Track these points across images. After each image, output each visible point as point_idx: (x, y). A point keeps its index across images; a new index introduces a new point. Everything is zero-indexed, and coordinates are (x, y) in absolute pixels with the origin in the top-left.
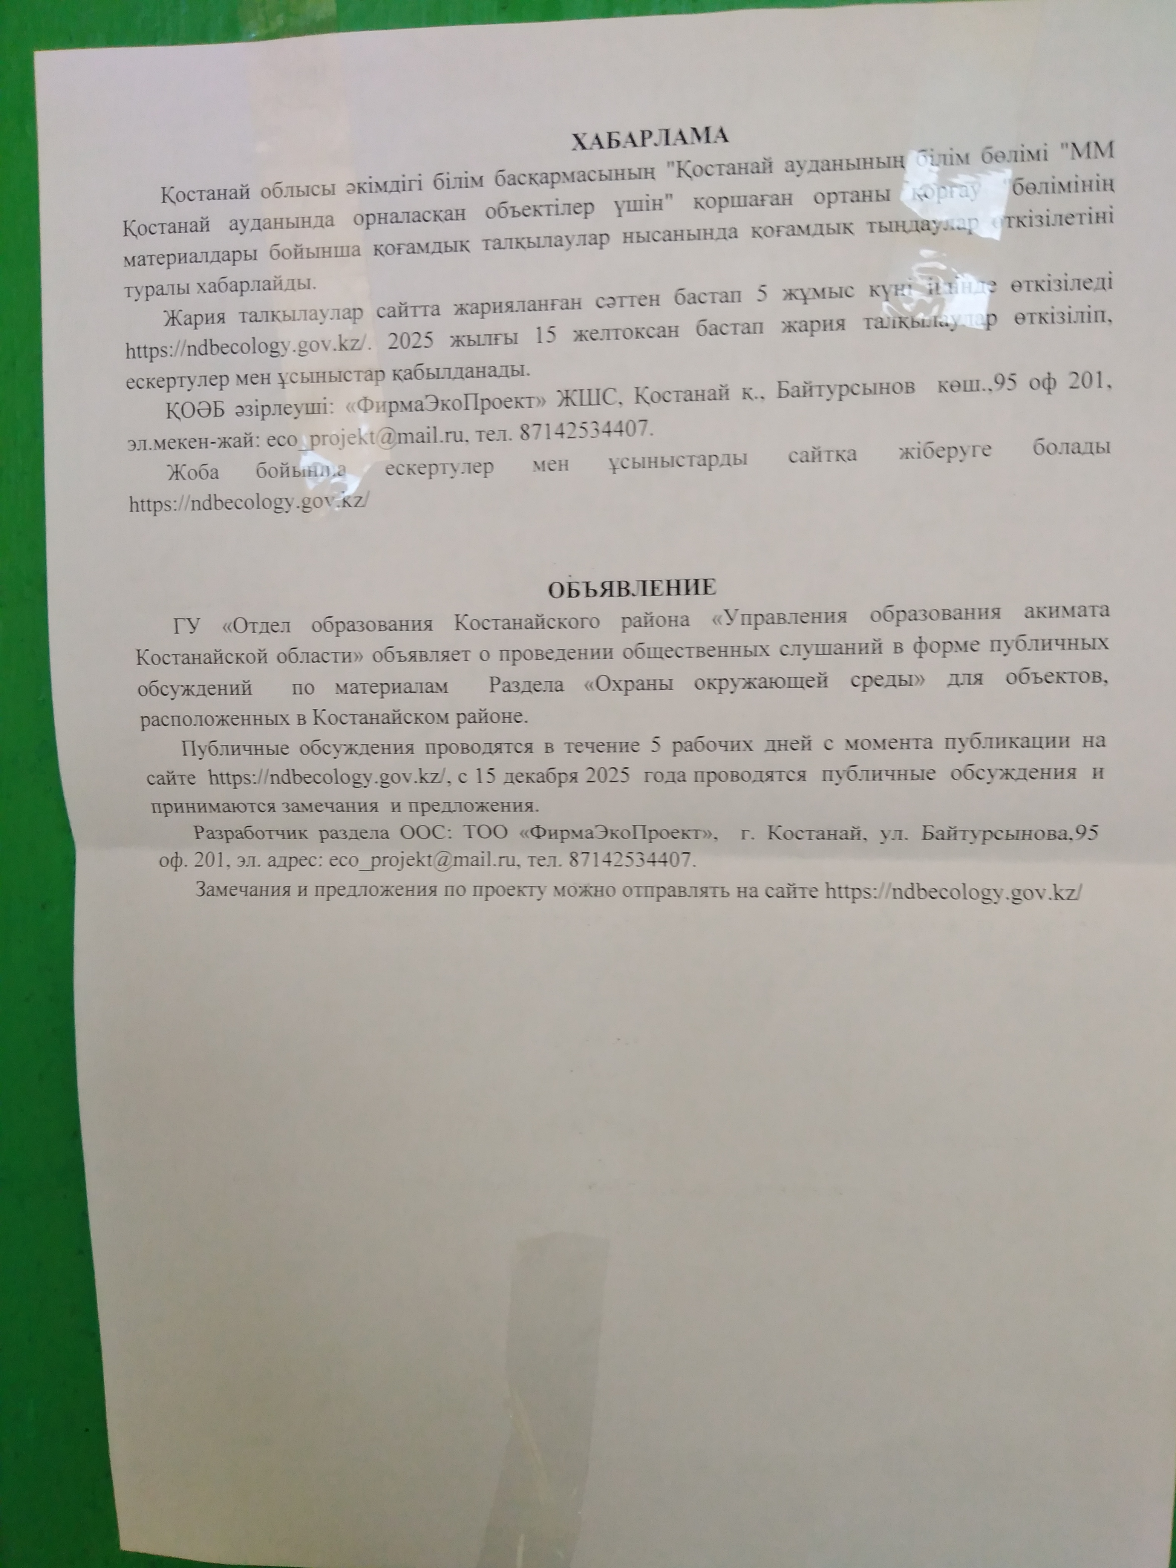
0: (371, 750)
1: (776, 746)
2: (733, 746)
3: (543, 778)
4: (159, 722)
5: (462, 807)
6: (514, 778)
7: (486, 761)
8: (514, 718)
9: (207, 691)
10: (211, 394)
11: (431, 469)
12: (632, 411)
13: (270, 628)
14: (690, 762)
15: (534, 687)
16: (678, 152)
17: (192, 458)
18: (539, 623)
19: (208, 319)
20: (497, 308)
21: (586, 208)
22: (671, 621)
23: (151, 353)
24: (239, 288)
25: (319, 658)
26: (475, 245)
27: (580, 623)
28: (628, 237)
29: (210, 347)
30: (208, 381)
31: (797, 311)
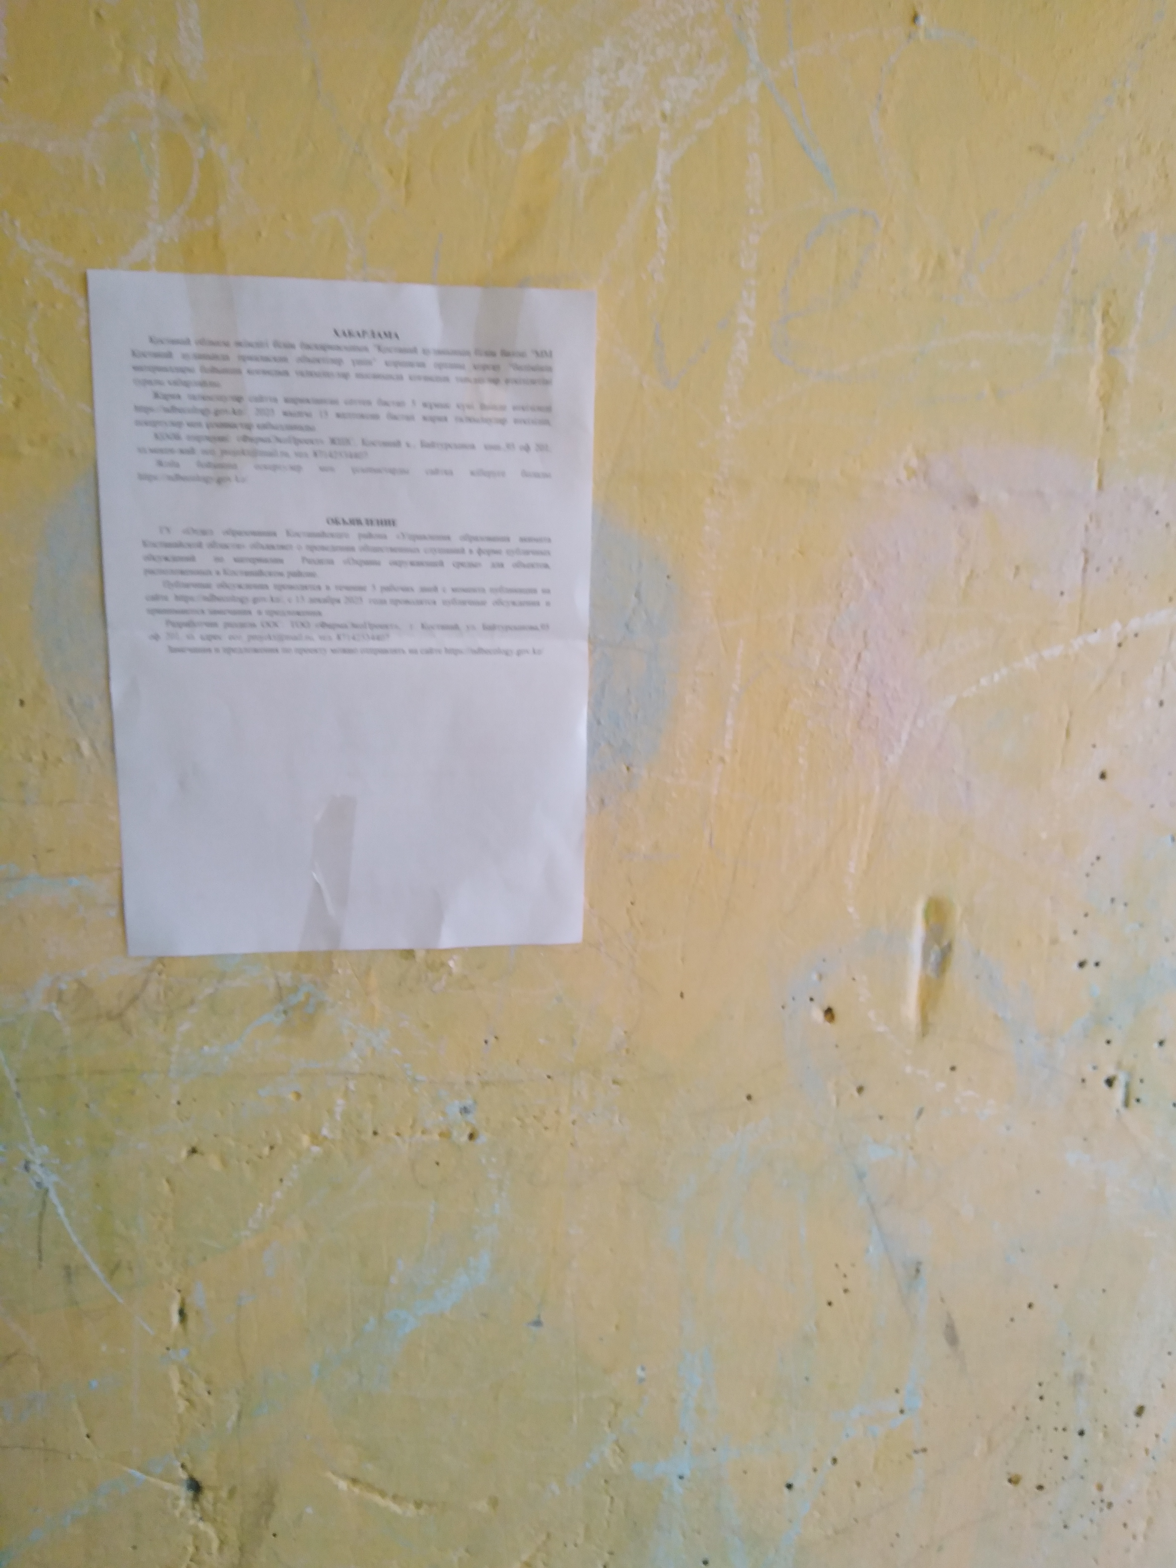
14: (388, 596)
31: (427, 412)
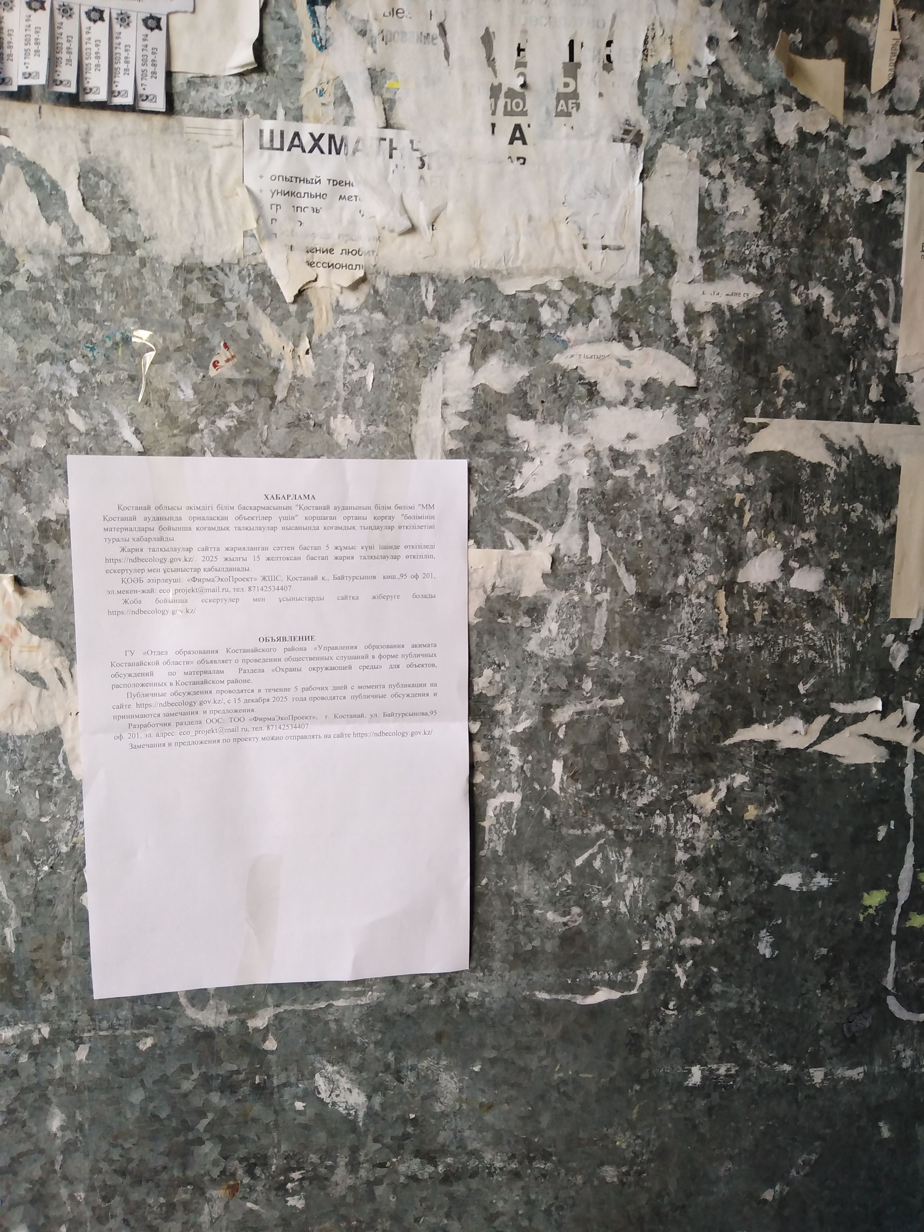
0: (196, 693)
1: (335, 688)
2: (322, 689)
3: (257, 701)
4: (118, 686)
5: (229, 711)
6: (247, 701)
7: (238, 696)
8: (247, 681)
9: (137, 675)
10: (138, 575)
11: (217, 601)
12: (287, 583)
13: (160, 653)
15: (254, 671)
16: (299, 502)
17: (131, 597)
18: (256, 650)
19: (137, 550)
20: (240, 549)
21: (269, 518)
22: (301, 649)
23: (115, 561)
24: (148, 540)
25: (178, 663)
26: (232, 528)
27: (270, 650)
28: (283, 528)
29: (137, 559)
30: (137, 571)
